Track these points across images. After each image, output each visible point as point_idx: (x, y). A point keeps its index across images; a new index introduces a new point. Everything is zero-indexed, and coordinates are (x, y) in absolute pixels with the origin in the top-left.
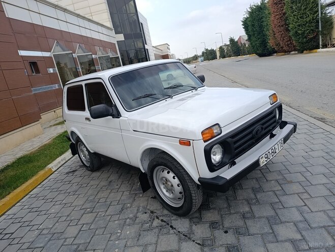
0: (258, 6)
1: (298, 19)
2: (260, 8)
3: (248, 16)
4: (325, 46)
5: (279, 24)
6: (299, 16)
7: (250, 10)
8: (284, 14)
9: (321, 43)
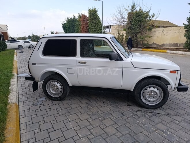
0: (72, 19)
1: (94, 30)
2: (73, 20)
3: (66, 22)
4: (104, 45)
5: (85, 31)
6: (95, 29)
7: (67, 20)
8: (88, 27)
9: (102, 44)
